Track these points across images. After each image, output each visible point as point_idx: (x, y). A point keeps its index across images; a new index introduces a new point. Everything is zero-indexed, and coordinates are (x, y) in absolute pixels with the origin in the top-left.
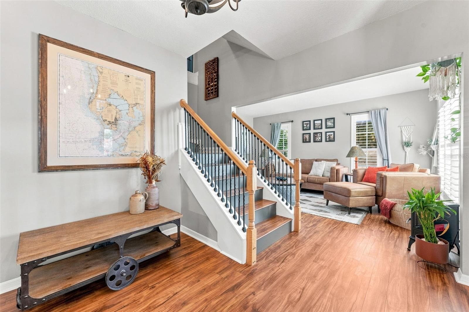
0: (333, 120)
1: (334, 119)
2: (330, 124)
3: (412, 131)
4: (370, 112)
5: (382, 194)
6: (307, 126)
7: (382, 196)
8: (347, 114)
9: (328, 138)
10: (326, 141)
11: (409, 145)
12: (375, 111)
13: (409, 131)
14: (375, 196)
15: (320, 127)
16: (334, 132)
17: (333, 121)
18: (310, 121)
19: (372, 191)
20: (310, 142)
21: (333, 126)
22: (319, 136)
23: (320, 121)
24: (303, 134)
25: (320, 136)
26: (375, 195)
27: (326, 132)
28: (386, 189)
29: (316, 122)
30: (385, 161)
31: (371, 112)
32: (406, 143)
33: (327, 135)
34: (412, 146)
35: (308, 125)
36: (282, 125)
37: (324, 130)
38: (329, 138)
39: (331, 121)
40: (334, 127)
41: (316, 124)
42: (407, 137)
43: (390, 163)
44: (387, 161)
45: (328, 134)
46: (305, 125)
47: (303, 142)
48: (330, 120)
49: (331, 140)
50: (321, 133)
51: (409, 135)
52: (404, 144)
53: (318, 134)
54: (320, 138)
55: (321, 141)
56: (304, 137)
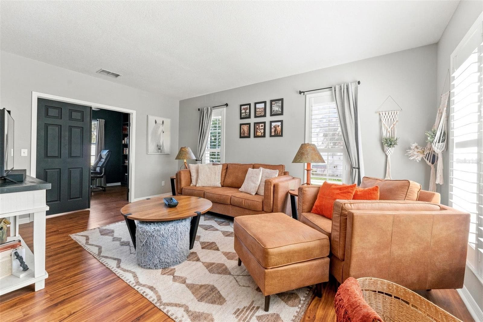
0: (281, 102)
1: (282, 100)
2: (276, 108)
3: (397, 120)
4: (333, 89)
5: (344, 255)
6: (245, 112)
7: (344, 260)
8: (300, 93)
9: (273, 130)
10: (271, 136)
11: (393, 143)
12: (341, 86)
13: (392, 120)
14: (328, 256)
15: (263, 114)
16: (281, 121)
17: (280, 104)
18: (249, 105)
19: (322, 247)
20: (249, 137)
21: (280, 113)
22: (261, 128)
23: (263, 104)
24: (241, 125)
25: (263, 127)
26: (328, 254)
27: (271, 122)
28: (351, 246)
29: (258, 106)
30: (354, 170)
31: (335, 88)
32: (388, 140)
33: (272, 127)
34: (397, 144)
35: (248, 111)
36: (213, 110)
37: (268, 119)
38: (275, 131)
39: (278, 104)
40: (282, 114)
41: (258, 108)
42: (389, 130)
43: (362, 175)
44: (357, 170)
45: (273, 124)
46: (243, 111)
47: (241, 137)
48: (276, 103)
49: (278, 134)
50: (264, 123)
51: (392, 126)
52: (384, 141)
53: (261, 125)
54: (262, 131)
55: (264, 136)
56: (242, 130)
